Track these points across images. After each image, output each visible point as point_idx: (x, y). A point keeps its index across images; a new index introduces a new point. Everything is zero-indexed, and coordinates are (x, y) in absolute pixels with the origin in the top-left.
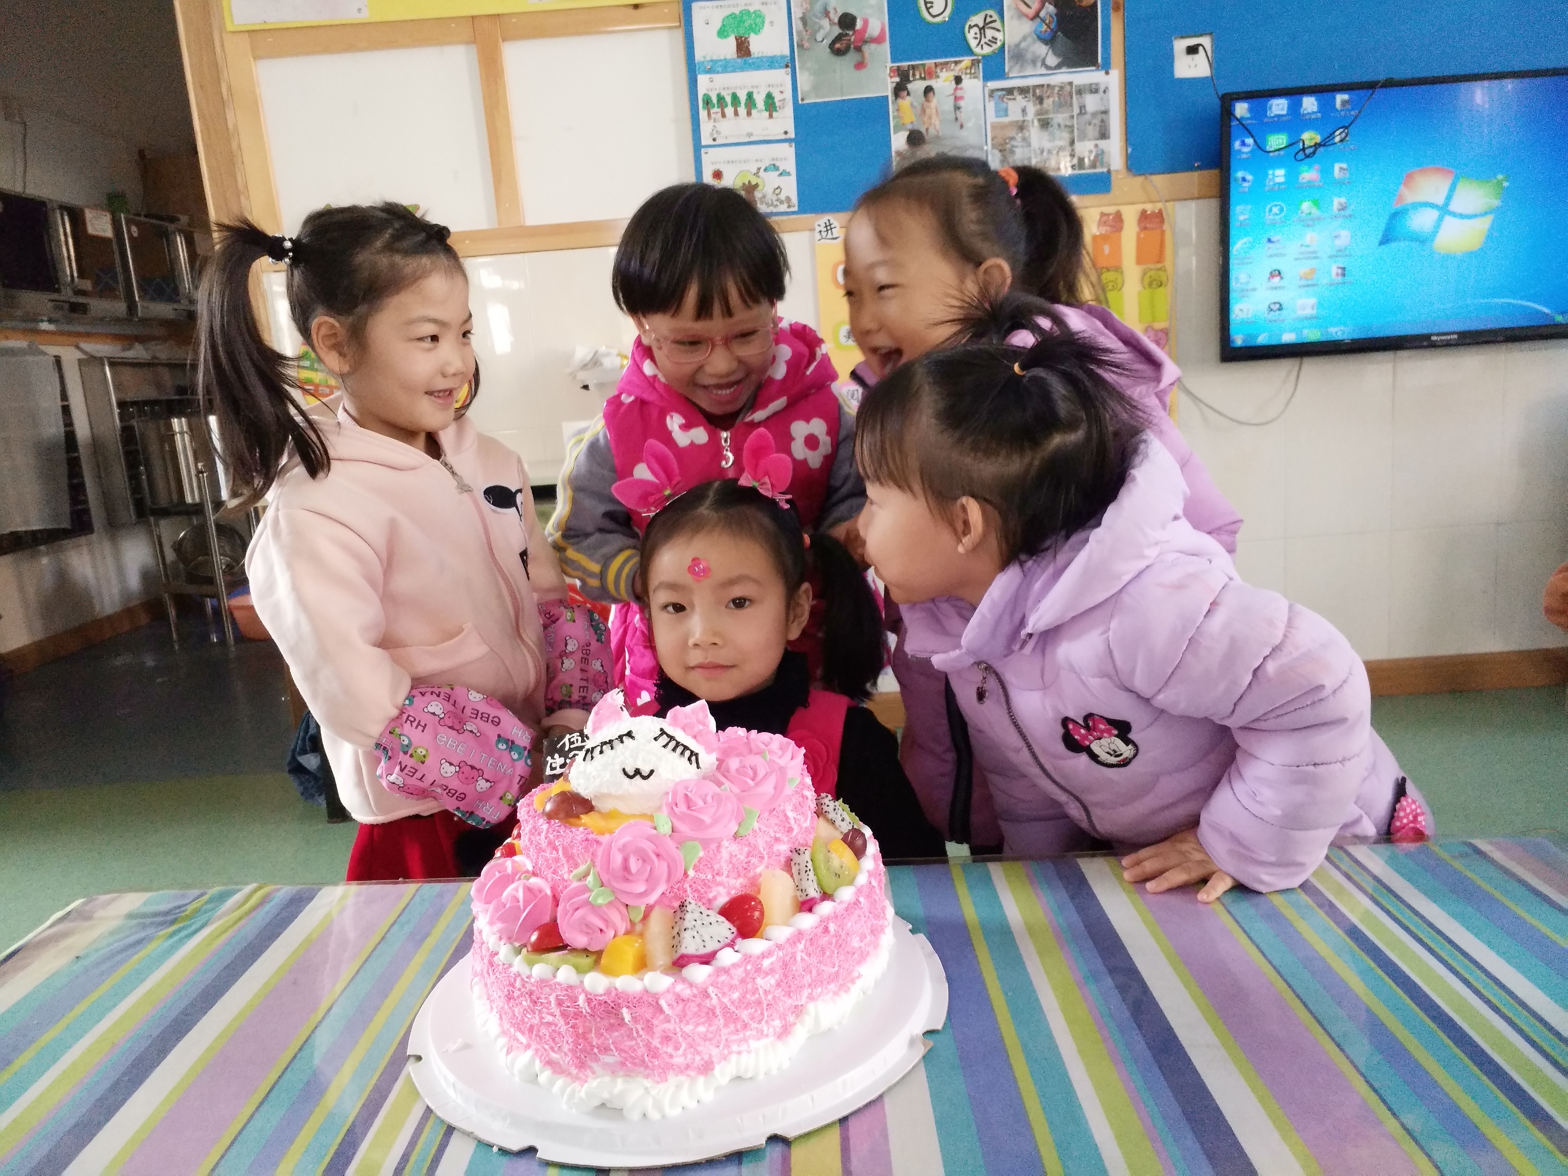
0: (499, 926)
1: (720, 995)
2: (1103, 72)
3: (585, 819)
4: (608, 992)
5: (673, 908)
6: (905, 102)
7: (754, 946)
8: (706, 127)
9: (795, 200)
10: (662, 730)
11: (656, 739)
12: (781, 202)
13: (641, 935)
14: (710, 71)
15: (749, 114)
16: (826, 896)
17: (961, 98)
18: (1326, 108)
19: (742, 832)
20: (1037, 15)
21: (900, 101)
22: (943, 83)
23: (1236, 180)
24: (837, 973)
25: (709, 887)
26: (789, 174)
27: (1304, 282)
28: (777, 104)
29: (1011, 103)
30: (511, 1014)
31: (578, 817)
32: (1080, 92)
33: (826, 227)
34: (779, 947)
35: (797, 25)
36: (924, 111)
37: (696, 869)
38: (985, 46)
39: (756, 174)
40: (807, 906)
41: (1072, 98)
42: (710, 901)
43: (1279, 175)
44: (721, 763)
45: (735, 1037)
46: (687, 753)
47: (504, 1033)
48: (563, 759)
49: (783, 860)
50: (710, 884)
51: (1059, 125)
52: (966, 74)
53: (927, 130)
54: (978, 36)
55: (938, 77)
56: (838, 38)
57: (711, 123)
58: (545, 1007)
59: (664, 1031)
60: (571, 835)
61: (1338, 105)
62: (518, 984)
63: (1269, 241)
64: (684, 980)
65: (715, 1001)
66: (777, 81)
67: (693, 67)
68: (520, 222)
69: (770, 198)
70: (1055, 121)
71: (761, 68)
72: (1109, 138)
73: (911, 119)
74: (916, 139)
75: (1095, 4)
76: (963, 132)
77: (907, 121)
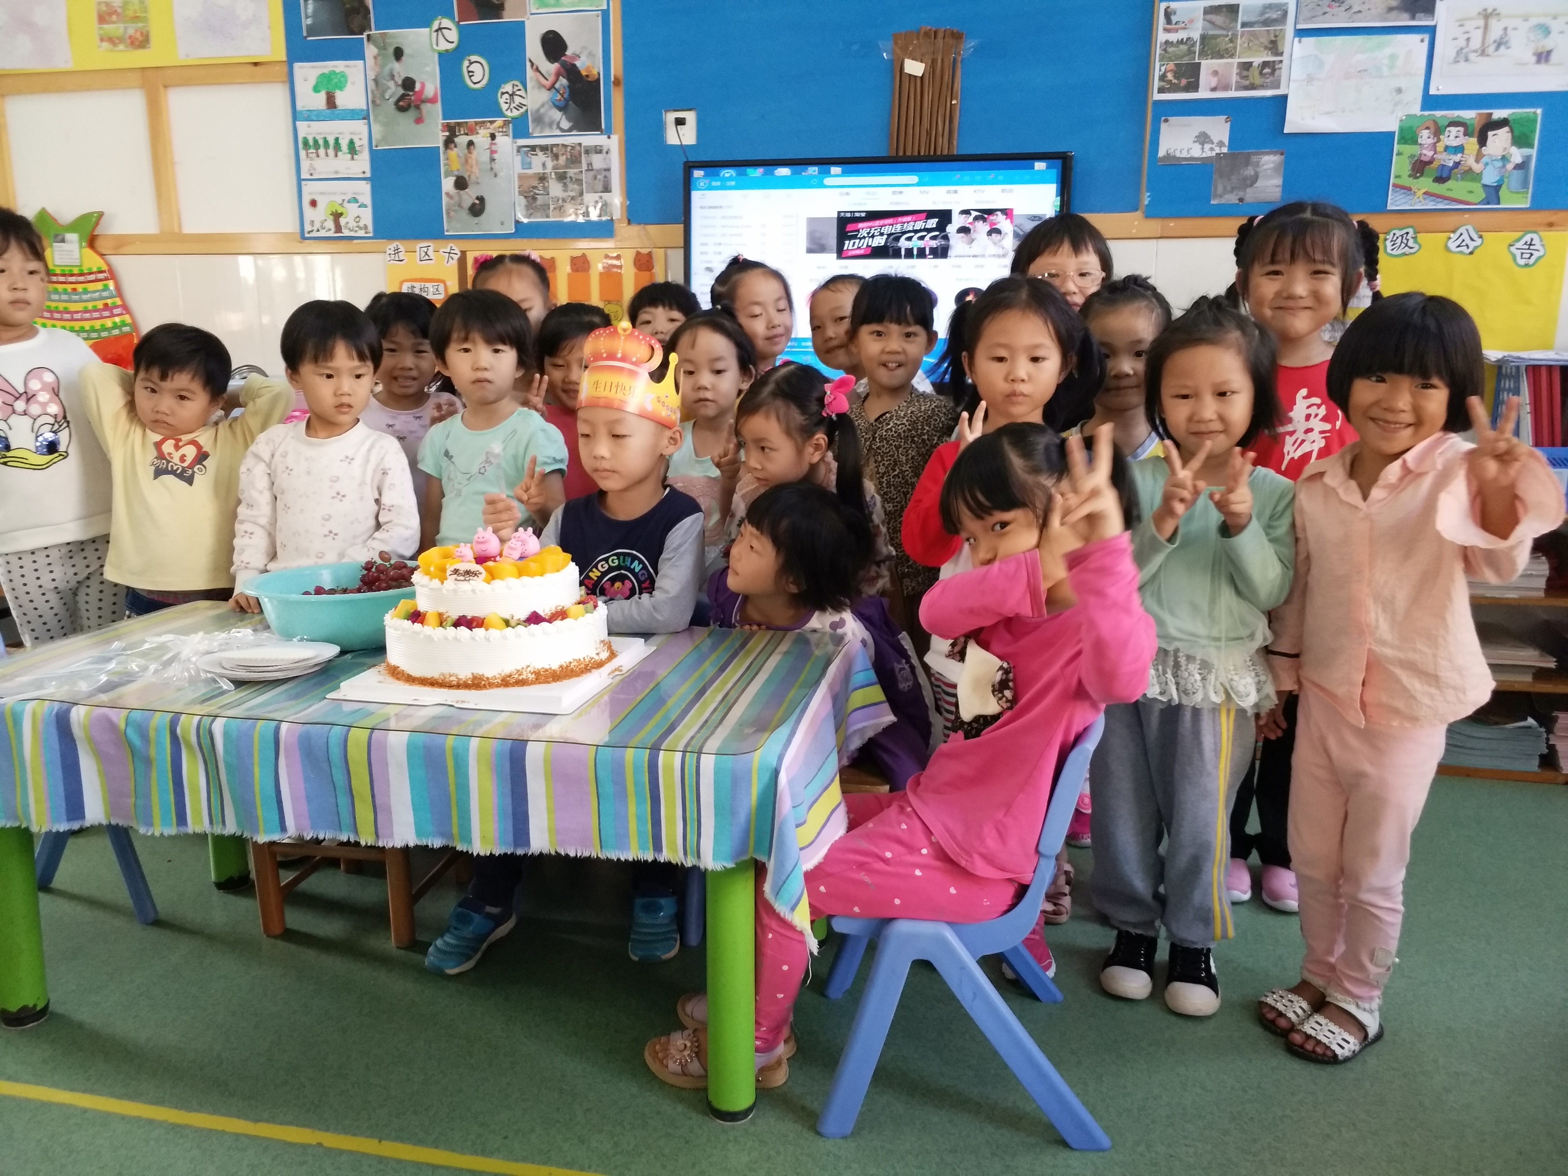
2: (606, 136)
6: (453, 153)
8: (305, 164)
9: (370, 228)
12: (361, 228)
14: (308, 119)
15: (336, 156)
17: (496, 152)
20: (552, 87)
21: (449, 151)
22: (481, 138)
26: (366, 206)
28: (357, 149)
29: (534, 158)
32: (587, 152)
33: (395, 251)
35: (371, 85)
36: (467, 161)
38: (514, 110)
39: (341, 205)
41: (581, 156)
51: (571, 178)
52: (499, 132)
53: (469, 176)
54: (508, 101)
55: (478, 133)
56: (402, 98)
57: (309, 161)
66: (357, 130)
67: (295, 115)
68: (176, 230)
69: (352, 224)
70: (568, 175)
71: (343, 119)
72: (611, 191)
73: (457, 167)
74: (461, 184)
75: (599, 79)
76: (497, 180)
77: (455, 168)
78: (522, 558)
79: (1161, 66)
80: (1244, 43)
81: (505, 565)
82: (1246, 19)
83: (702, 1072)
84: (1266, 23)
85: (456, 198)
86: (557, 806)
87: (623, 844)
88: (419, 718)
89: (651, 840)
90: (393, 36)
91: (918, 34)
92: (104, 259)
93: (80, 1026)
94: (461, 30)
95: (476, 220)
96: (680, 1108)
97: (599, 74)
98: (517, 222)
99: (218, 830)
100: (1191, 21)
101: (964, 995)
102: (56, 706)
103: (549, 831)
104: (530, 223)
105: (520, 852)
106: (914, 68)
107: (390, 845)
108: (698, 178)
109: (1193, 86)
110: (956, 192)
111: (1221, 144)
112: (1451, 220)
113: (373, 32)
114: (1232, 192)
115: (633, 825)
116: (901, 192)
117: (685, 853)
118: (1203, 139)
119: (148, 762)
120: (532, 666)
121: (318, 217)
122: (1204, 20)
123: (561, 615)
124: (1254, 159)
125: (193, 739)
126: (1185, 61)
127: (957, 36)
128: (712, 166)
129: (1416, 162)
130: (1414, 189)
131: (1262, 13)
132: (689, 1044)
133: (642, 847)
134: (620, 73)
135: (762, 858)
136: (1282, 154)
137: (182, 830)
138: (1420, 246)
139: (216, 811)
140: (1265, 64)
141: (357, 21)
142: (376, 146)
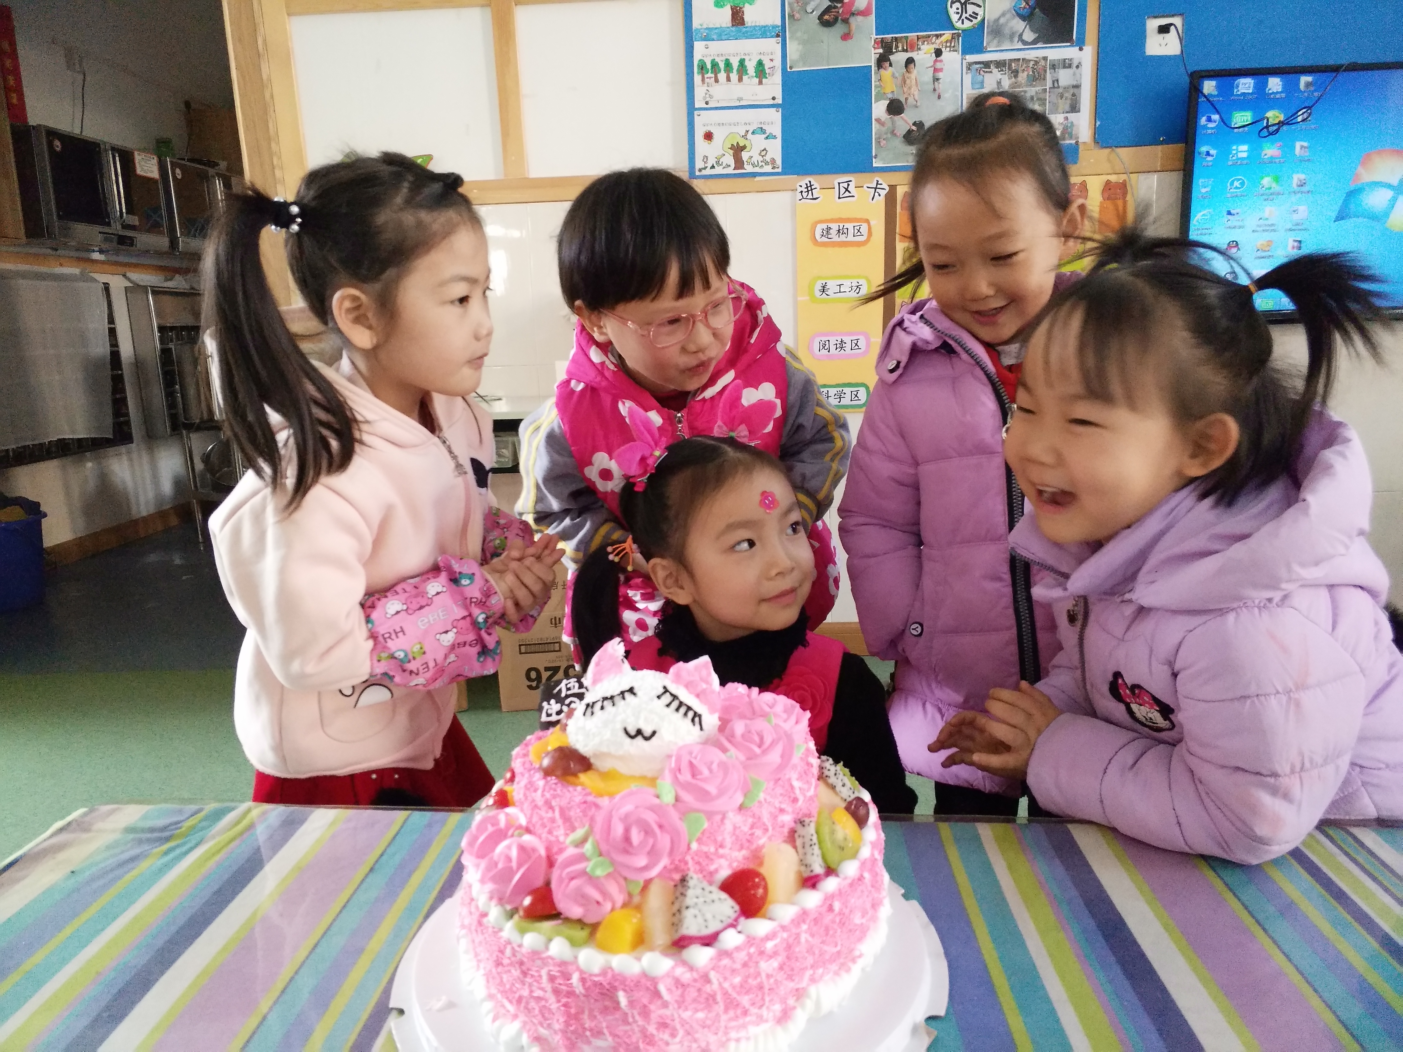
0: (490, 886)
1: (721, 980)
2: (1077, 48)
3: (583, 777)
4: (604, 973)
5: (672, 880)
6: (887, 73)
7: (759, 927)
8: (700, 92)
9: (779, 162)
10: (665, 687)
11: (659, 697)
12: (767, 163)
13: (639, 908)
14: (706, 38)
15: (740, 80)
16: (830, 871)
17: (941, 70)
18: (1290, 88)
19: (748, 804)
21: (882, 71)
22: (924, 55)
23: (1200, 153)
24: (839, 952)
25: (712, 860)
26: (775, 137)
27: (1260, 254)
28: (767, 71)
30: (498, 981)
31: (575, 775)
32: (1053, 67)
33: (807, 188)
34: (783, 928)
36: (904, 81)
37: (699, 841)
38: (965, 21)
39: (744, 137)
40: (810, 883)
41: (1045, 71)
42: (711, 874)
43: (1242, 150)
44: (724, 725)
45: (733, 1024)
46: (691, 714)
47: (491, 997)
48: (559, 705)
49: (786, 830)
50: (712, 857)
51: (1032, 97)
52: (946, 47)
53: (906, 99)
54: (960, 11)
55: (920, 49)
57: (705, 88)
58: (535, 981)
59: (661, 1017)
60: (568, 795)
61: (1302, 86)
62: (508, 952)
63: (1229, 213)
64: (685, 963)
65: (715, 986)
66: (768, 49)
67: (690, 35)
68: (521, 174)
70: (1029, 94)
71: (752, 37)
72: (1079, 111)
73: (892, 89)
74: (895, 108)
77: (888, 90)
85: (889, 124)
95: (912, 149)
128: (1226, 75)
142: (791, 68)
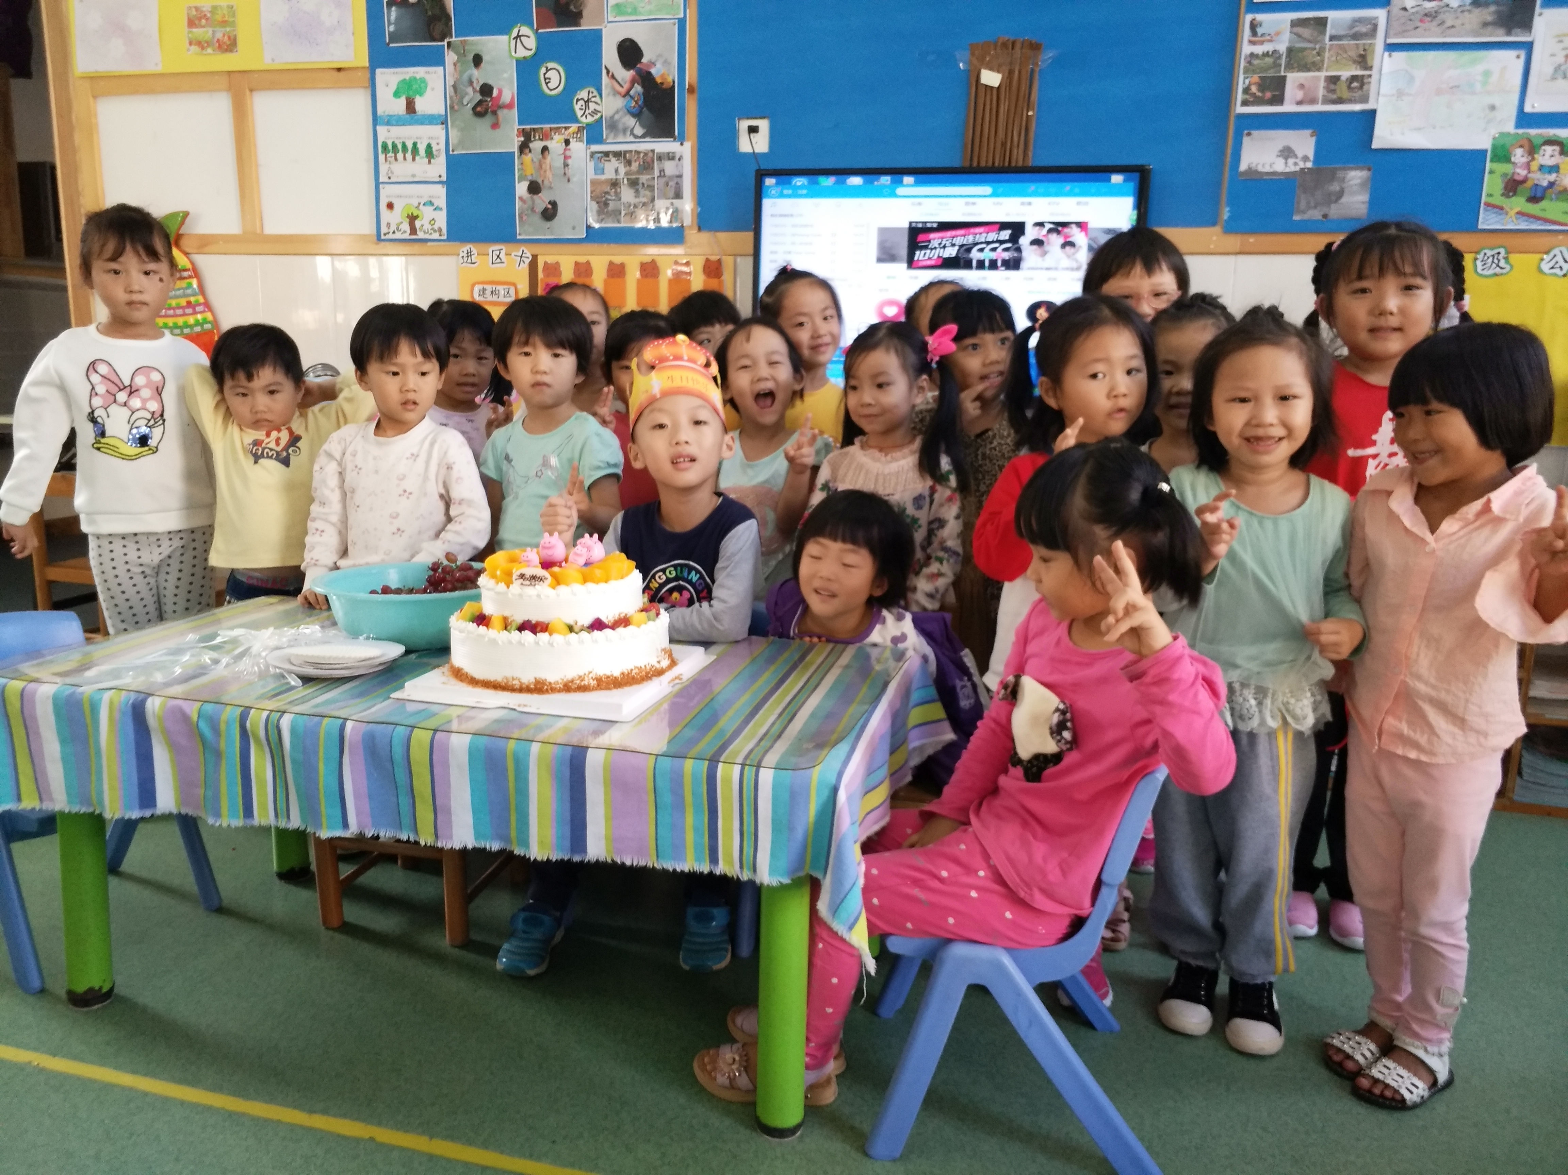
6: (528, 158)
8: (383, 168)
9: (445, 231)
12: (435, 231)
14: (388, 123)
15: (414, 159)
17: (570, 157)
20: (627, 93)
21: (523, 157)
22: (555, 144)
26: (441, 209)
28: (435, 153)
29: (607, 164)
32: (660, 158)
33: (468, 253)
35: (450, 91)
36: (541, 166)
38: (588, 116)
39: (418, 207)
41: (653, 162)
51: (643, 184)
52: (573, 138)
53: (543, 181)
54: (583, 107)
55: (552, 139)
56: (480, 103)
57: (387, 165)
66: (435, 134)
67: (376, 120)
68: (258, 231)
69: (427, 226)
70: (641, 182)
71: (422, 124)
72: (682, 198)
73: (531, 172)
74: (534, 188)
75: (673, 87)
76: (570, 185)
77: (528, 173)
78: (587, 564)
79: (1245, 78)
80: (1332, 56)
81: (570, 571)
82: (1334, 32)
83: (750, 1086)
84: (1355, 36)
85: (530, 203)
86: (615, 814)
87: (679, 855)
88: (481, 721)
89: (707, 852)
90: (473, 43)
91: (996, 44)
92: (188, 258)
93: (144, 1010)
94: (539, 38)
95: (548, 224)
96: (727, 1122)
97: (674, 82)
98: (589, 227)
99: (282, 824)
100: (1278, 34)
101: (1019, 1021)
102: (133, 696)
103: (606, 838)
104: (601, 230)
105: (577, 858)
106: (991, 78)
107: (449, 846)
108: (769, 187)
109: (1279, 100)
110: (1030, 204)
111: (1305, 159)
112: (1545, 241)
113: (454, 39)
114: (1315, 207)
115: (690, 837)
116: (974, 204)
117: (741, 867)
118: (1287, 153)
119: (218, 754)
120: (594, 672)
121: (394, 219)
122: (1291, 32)
123: (624, 622)
124: (1340, 174)
125: (262, 733)
126: (1270, 73)
127: (1035, 47)
128: (784, 174)
129: (1509, 181)
130: (1506, 208)
131: (1352, 27)
132: (737, 1058)
133: (698, 859)
134: (695, 81)
135: (819, 876)
136: (1369, 170)
137: (249, 822)
138: (1512, 267)
139: (282, 805)
140: (1354, 78)
141: (439, 27)
142: (453, 151)
